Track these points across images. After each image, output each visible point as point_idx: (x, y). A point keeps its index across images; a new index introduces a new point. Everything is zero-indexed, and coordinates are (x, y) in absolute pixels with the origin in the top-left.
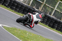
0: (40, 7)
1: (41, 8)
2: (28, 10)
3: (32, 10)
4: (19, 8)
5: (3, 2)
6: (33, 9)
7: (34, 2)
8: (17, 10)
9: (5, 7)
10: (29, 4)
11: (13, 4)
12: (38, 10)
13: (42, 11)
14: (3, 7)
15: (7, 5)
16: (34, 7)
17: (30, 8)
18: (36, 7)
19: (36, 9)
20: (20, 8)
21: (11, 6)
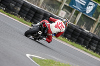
0: (93, 27)
1: (94, 29)
2: (72, 31)
3: (79, 31)
5: (31, 18)
6: (81, 30)
7: (82, 18)
10: (74, 22)
12: (88, 32)
13: (95, 34)
16: (83, 27)
17: (75, 29)
18: (85, 26)
19: (86, 29)
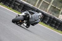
4: (58, 26)
8: (56, 28)
9: (44, 24)
11: (52, 21)
14: (42, 24)
15: (46, 22)
20: (60, 25)
21: (50, 24)
